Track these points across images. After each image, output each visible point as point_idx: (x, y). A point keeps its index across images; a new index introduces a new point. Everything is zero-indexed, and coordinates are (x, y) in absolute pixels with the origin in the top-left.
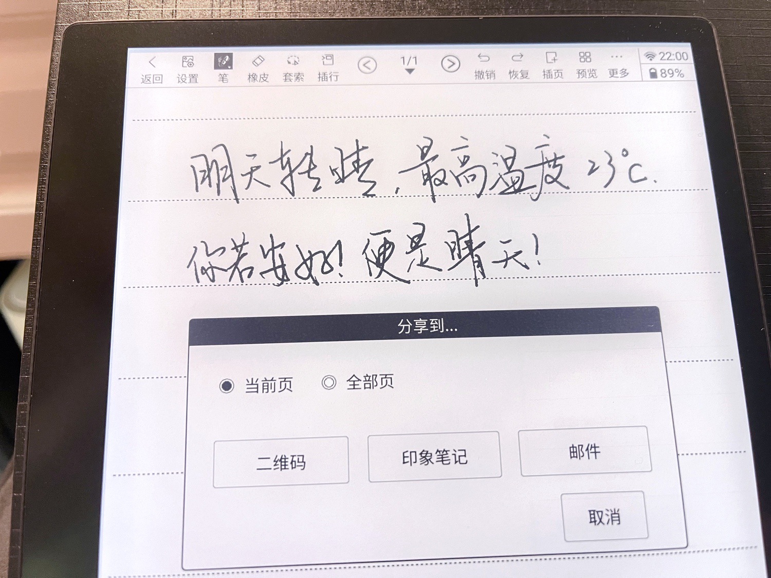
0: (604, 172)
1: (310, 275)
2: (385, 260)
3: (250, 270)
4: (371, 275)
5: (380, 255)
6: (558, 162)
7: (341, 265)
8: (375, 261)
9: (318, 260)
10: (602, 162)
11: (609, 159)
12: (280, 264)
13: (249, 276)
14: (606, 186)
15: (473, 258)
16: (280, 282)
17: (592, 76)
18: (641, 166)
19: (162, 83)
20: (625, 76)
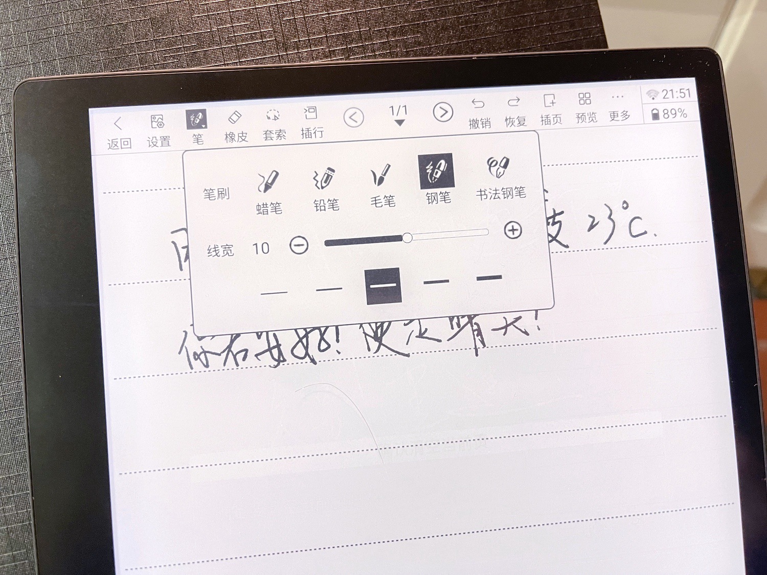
0: (604, 227)
1: (307, 354)
2: (383, 334)
3: (244, 353)
4: (369, 349)
5: (377, 328)
6: (557, 218)
7: (338, 341)
8: (372, 335)
9: (314, 337)
10: (602, 216)
11: (609, 212)
12: (275, 344)
13: (244, 359)
14: (605, 243)
15: (472, 326)
16: (276, 363)
17: (592, 120)
18: (641, 218)
19: (131, 148)
20: (626, 118)
